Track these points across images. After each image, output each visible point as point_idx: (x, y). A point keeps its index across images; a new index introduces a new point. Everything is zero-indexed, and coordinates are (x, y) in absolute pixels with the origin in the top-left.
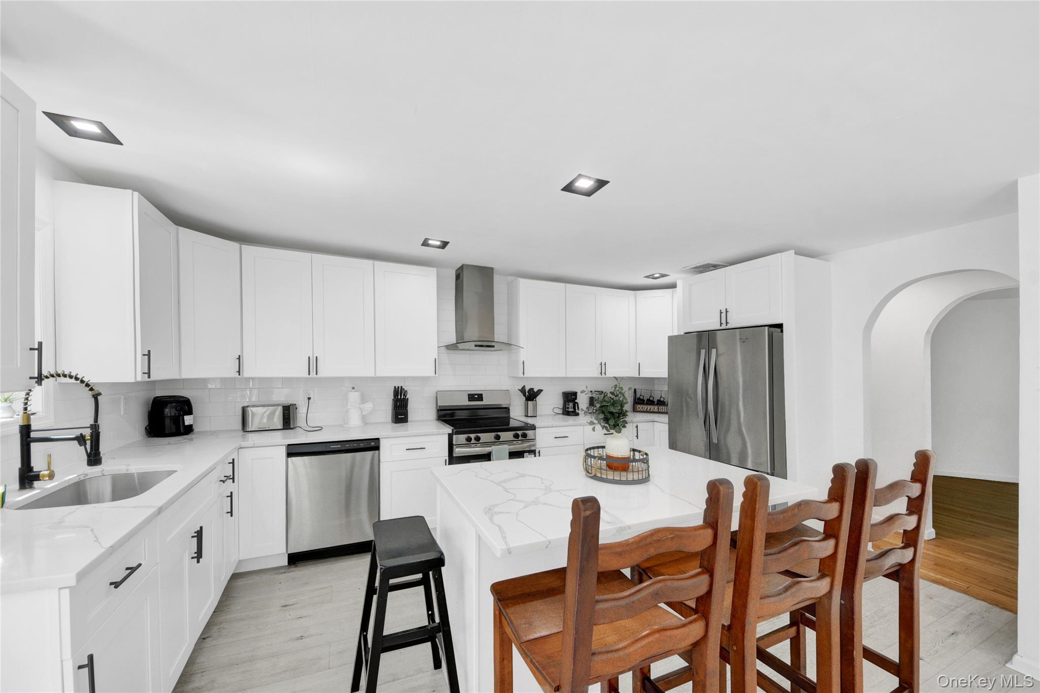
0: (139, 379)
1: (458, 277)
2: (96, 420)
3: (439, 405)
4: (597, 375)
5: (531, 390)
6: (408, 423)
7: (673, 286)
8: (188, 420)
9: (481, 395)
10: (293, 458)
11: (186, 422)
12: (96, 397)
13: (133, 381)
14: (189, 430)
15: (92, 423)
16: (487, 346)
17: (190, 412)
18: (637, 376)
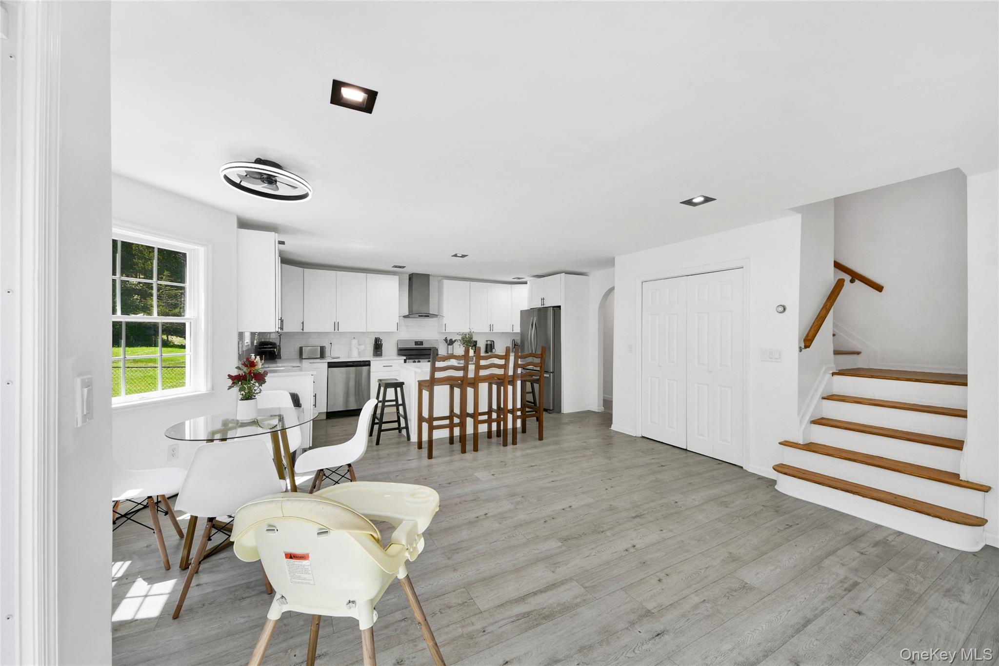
0: (277, 330)
1: (410, 279)
3: (399, 347)
4: (487, 330)
5: (451, 340)
6: (383, 356)
7: (526, 283)
8: (277, 352)
9: (422, 342)
10: (331, 369)
16: (425, 316)
17: (276, 348)
18: (512, 332)
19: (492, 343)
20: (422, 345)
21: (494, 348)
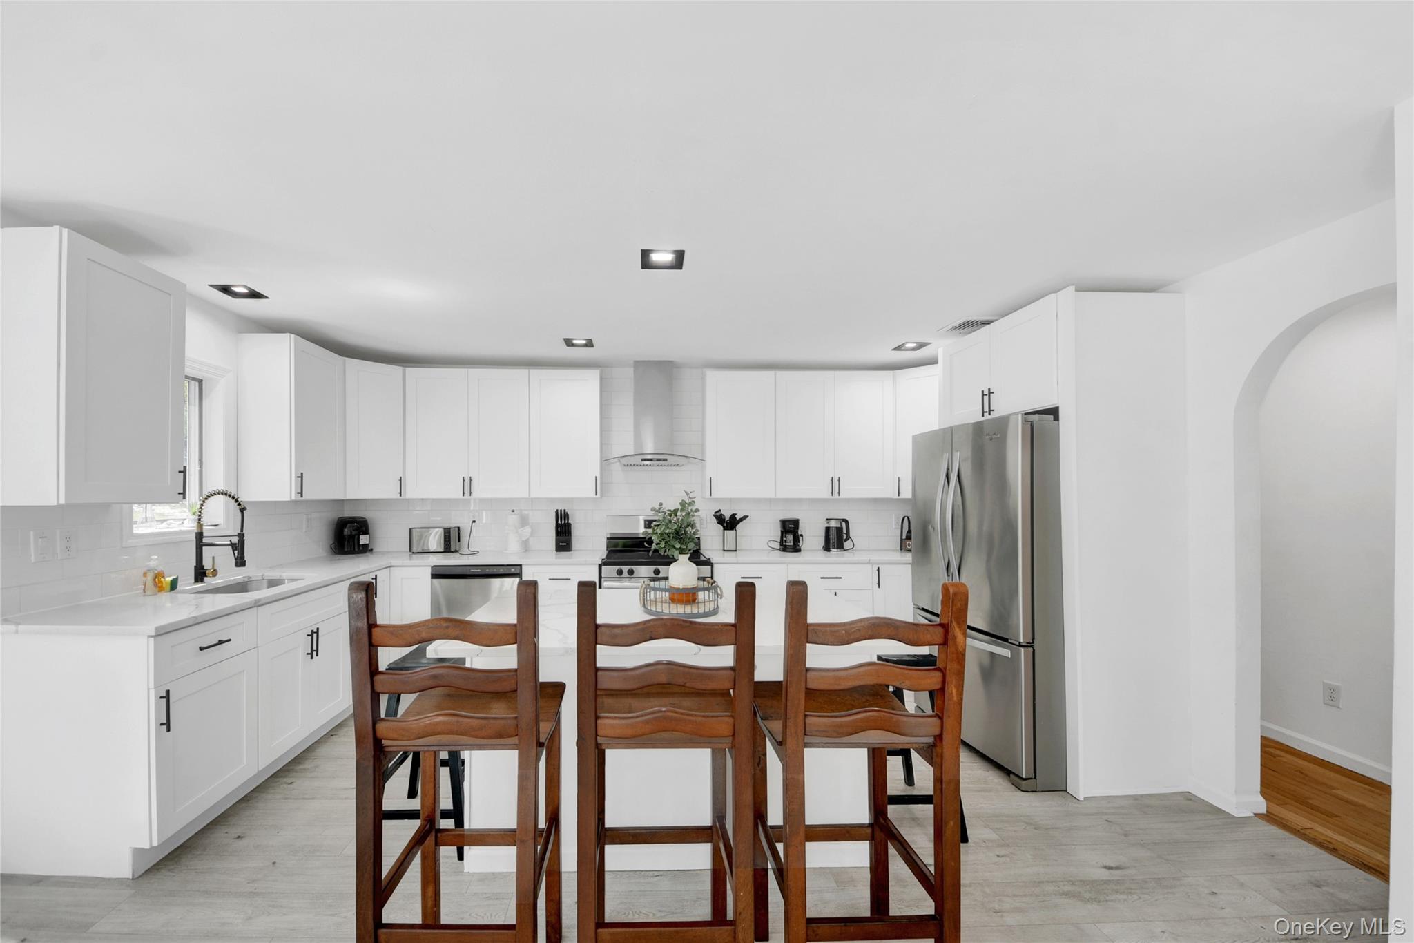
0: (293, 498)
2: (242, 530)
3: (609, 532)
4: (827, 493)
6: (572, 552)
7: (933, 359)
8: (364, 540)
10: (435, 579)
11: (361, 541)
12: (242, 510)
13: (289, 499)
14: (365, 549)
15: (239, 532)
16: (658, 460)
17: (366, 532)
18: (896, 497)
19: (844, 524)
21: (848, 537)
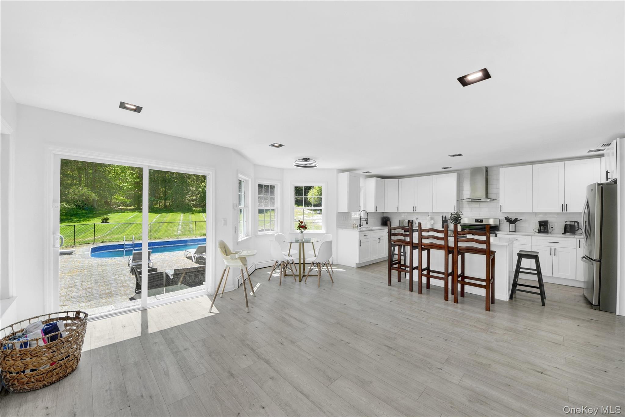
20: (482, 222)
21: (579, 229)
